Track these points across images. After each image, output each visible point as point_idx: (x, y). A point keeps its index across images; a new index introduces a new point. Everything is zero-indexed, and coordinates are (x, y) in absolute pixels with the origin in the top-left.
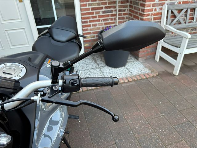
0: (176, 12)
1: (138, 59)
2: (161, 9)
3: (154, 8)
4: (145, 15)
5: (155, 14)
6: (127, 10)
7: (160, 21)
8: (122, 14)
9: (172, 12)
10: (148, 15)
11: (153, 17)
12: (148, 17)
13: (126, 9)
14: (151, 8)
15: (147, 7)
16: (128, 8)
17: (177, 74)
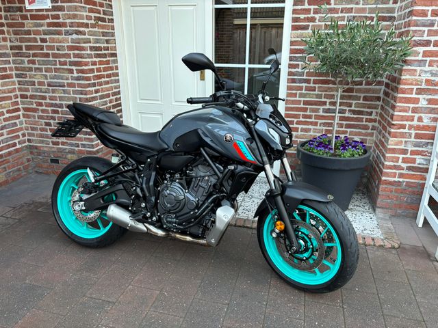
1: (374, 210)
2: (435, 120)
3: (417, 116)
4: (393, 125)
5: (418, 128)
6: (377, 113)
7: (432, 144)
8: (364, 120)
10: (403, 127)
11: (413, 132)
12: (402, 130)
13: (374, 111)
14: (410, 114)
15: (400, 111)
16: (379, 111)
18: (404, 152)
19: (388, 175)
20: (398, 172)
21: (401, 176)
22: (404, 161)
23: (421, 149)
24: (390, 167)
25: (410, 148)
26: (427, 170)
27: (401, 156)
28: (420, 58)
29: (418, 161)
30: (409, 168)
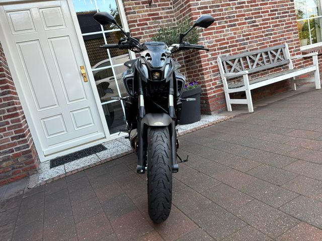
0: (230, 63)
1: (210, 114)
2: (216, 62)
3: (210, 62)
4: (203, 69)
5: (212, 68)
7: (220, 73)
9: (227, 64)
10: (207, 69)
11: (211, 70)
12: (207, 71)
14: (207, 62)
15: (203, 62)
16: (186, 72)
17: (253, 111)
18: (211, 80)
19: (210, 94)
20: (212, 91)
21: (214, 92)
22: (213, 84)
23: (216, 77)
24: (209, 90)
25: (213, 78)
26: (222, 86)
27: (211, 83)
28: (202, 37)
29: (218, 83)
30: (216, 87)
